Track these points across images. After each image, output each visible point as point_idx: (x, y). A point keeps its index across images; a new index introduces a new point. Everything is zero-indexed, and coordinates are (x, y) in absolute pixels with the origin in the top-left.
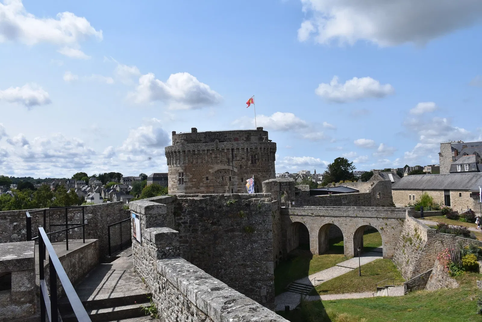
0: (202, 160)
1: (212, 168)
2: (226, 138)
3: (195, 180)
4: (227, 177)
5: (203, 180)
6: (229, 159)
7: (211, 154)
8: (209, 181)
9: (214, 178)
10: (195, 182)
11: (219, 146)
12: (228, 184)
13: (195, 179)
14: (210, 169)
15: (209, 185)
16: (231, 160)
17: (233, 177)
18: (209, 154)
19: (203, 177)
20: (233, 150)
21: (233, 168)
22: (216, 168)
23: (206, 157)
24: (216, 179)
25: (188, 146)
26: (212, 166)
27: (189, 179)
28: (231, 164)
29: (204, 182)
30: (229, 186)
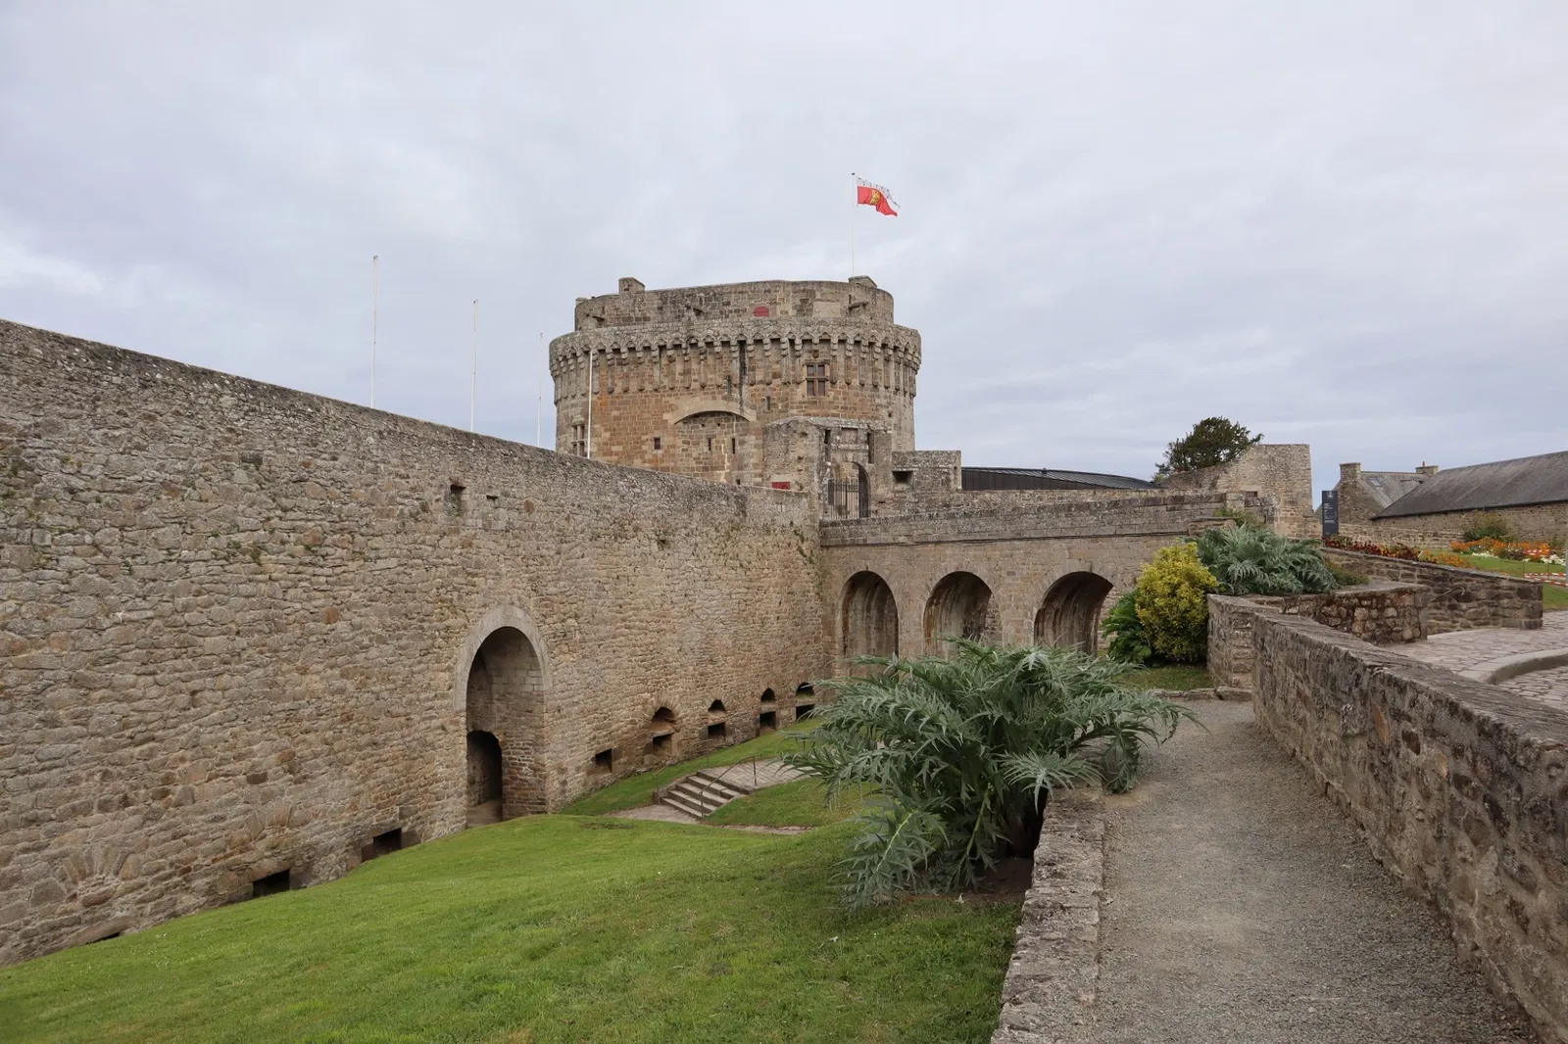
0: (643, 382)
1: (672, 408)
2: (726, 308)
3: (619, 448)
4: (723, 442)
5: (644, 448)
6: (729, 379)
7: (671, 360)
8: (660, 452)
9: (679, 442)
10: (617, 454)
11: (695, 334)
12: (727, 464)
13: (619, 444)
14: (668, 411)
15: (663, 465)
16: (736, 380)
17: (742, 438)
18: (664, 361)
19: (644, 438)
20: (742, 344)
21: (742, 410)
22: (687, 408)
23: (657, 373)
24: (686, 446)
25: (598, 335)
26: (672, 400)
27: (598, 444)
28: (736, 395)
29: (647, 457)
30: (730, 473)
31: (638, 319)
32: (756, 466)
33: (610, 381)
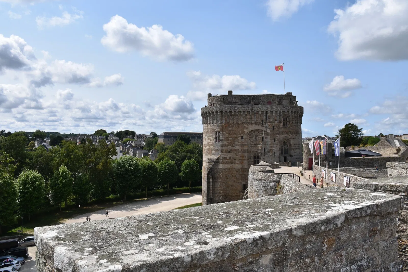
0: (238, 120)
1: (247, 128)
2: (260, 101)
3: (231, 139)
4: (260, 137)
5: (238, 139)
6: (263, 121)
7: (246, 115)
8: (243, 140)
9: (248, 138)
10: (230, 140)
11: (254, 108)
12: (261, 143)
13: (231, 137)
14: (245, 129)
15: (244, 144)
16: (265, 121)
17: (266, 137)
18: (244, 115)
19: (238, 136)
20: (267, 112)
21: (266, 129)
22: (251, 128)
23: (242, 118)
24: (250, 139)
25: (225, 107)
26: (246, 126)
27: (225, 137)
28: (265, 125)
29: (239, 141)
30: (262, 146)
31: (234, 102)
32: (270, 144)
33: (228, 120)
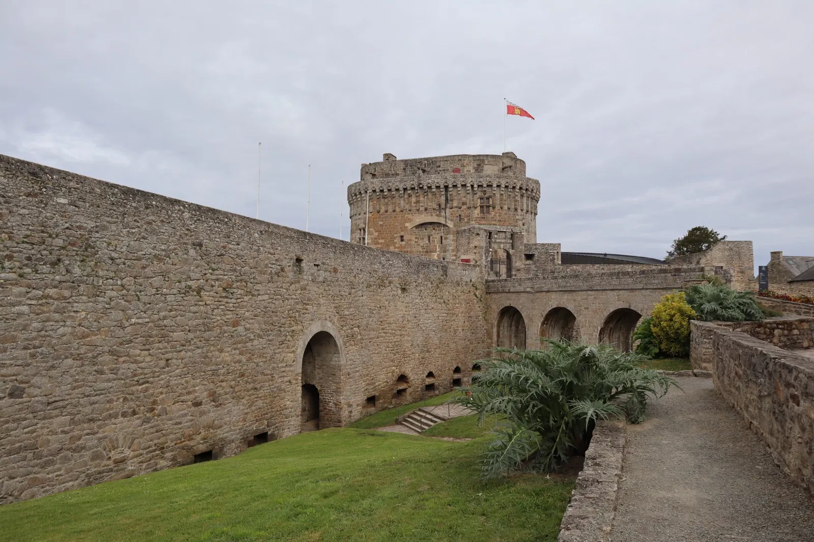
0: (395, 207)
1: (410, 220)
2: (438, 169)
3: (382, 241)
4: (436, 238)
5: (395, 241)
6: (440, 205)
7: (410, 196)
8: (404, 243)
9: (413, 238)
10: (381, 244)
11: (422, 182)
12: (438, 249)
13: (382, 239)
14: (408, 222)
15: (405, 250)
16: (443, 206)
17: (446, 236)
18: (406, 196)
19: (395, 235)
20: (446, 187)
21: (446, 221)
22: (418, 220)
23: (402, 202)
24: (417, 240)
25: (372, 183)
26: (410, 216)
27: (372, 239)
28: (443, 214)
29: (397, 245)
30: (439, 254)
31: (393, 175)
32: (453, 251)
33: (378, 206)
